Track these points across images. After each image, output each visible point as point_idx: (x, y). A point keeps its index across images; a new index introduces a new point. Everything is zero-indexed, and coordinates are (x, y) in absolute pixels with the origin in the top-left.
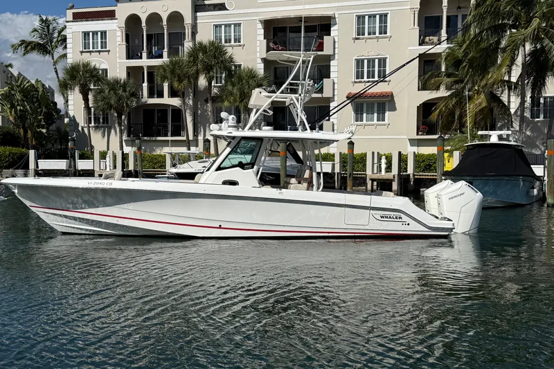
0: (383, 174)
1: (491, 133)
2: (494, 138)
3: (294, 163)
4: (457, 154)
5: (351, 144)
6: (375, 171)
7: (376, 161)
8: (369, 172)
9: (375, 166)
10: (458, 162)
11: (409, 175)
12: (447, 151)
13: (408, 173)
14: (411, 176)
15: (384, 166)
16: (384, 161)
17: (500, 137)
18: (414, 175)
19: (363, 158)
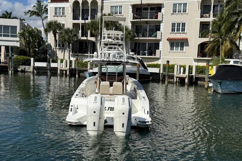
0: (182, 75)
1: (230, 60)
2: (232, 62)
3: (143, 69)
4: (215, 67)
5: (168, 62)
6: (178, 73)
7: (178, 69)
8: (175, 73)
9: (178, 71)
10: (215, 73)
11: (193, 76)
12: (210, 65)
13: (193, 75)
15: (182, 71)
16: (182, 69)
17: (235, 62)
18: (195, 76)
19: (172, 67)
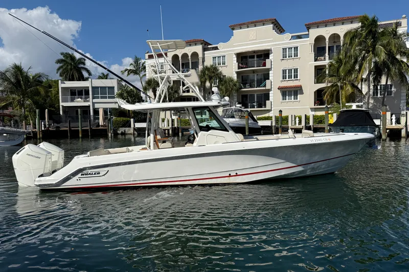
0: (297, 126)
1: (352, 104)
2: (354, 106)
3: (252, 121)
4: (335, 115)
5: (281, 111)
6: (293, 124)
7: (293, 119)
8: (290, 125)
9: (293, 122)
10: (336, 120)
11: (310, 126)
12: (330, 113)
14: (312, 126)
15: (297, 122)
16: (297, 119)
17: (358, 106)
18: (313, 126)
19: (286, 118)
